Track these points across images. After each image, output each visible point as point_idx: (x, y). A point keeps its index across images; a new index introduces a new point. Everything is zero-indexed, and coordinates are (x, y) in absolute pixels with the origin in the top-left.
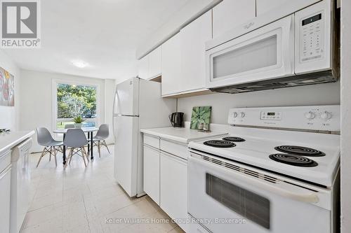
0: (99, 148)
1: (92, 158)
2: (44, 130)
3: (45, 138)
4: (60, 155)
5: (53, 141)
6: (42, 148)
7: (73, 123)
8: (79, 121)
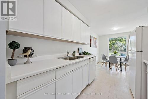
0: (126, 67)
1: (121, 70)
2: (104, 55)
3: (104, 58)
4: (108, 65)
5: (106, 59)
6: (103, 61)
7: (113, 53)
8: (115, 53)
